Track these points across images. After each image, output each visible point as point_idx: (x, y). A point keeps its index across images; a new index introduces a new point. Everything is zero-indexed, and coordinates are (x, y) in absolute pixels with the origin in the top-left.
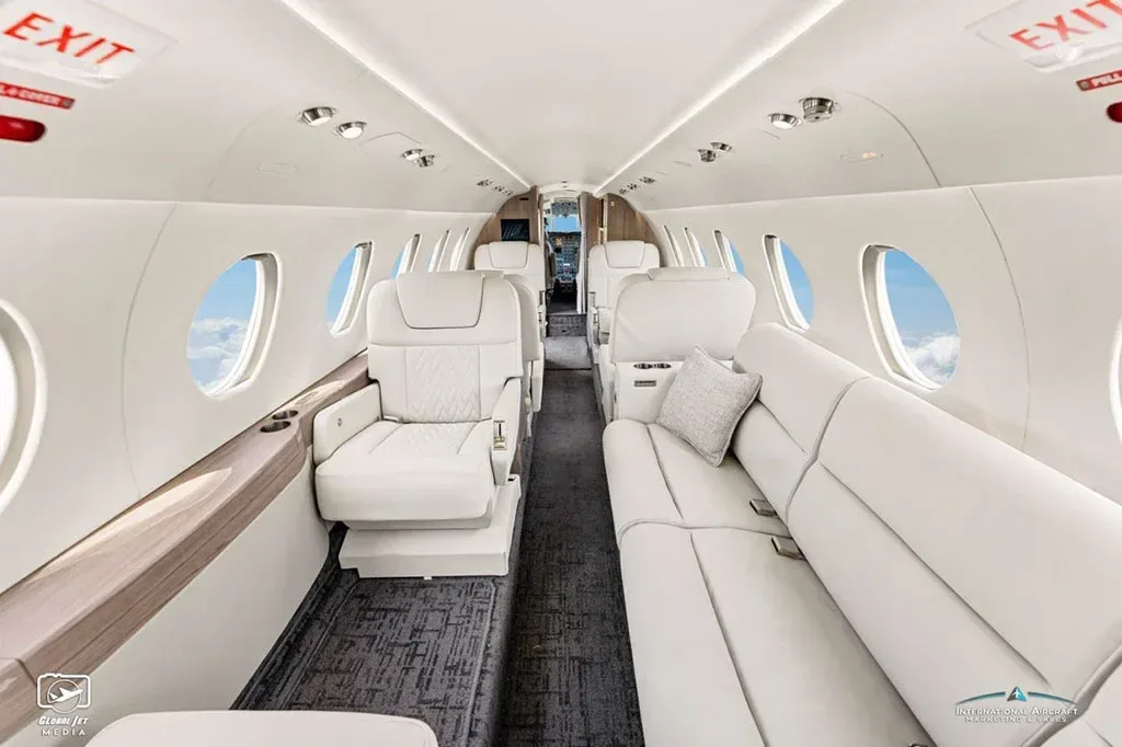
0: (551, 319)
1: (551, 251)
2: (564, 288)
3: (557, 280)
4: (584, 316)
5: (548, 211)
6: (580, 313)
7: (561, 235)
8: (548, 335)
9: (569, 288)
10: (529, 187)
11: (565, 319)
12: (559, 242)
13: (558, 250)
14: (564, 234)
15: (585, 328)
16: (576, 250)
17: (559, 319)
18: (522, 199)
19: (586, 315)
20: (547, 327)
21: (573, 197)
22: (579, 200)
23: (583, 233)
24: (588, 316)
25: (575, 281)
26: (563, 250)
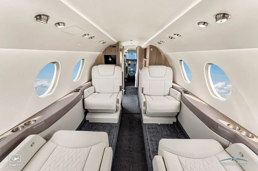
0: (126, 89)
1: (127, 65)
2: (131, 77)
3: (129, 75)
4: (137, 88)
5: (126, 53)
6: (136, 87)
7: (130, 60)
8: (125, 94)
9: (133, 77)
10: (116, 41)
11: (131, 89)
12: (130, 62)
13: (129, 65)
14: (131, 60)
15: (138, 92)
16: (135, 65)
17: (129, 89)
18: (113, 47)
19: (138, 88)
20: (125, 92)
21: (134, 48)
22: (137, 49)
23: (138, 60)
24: (139, 88)
25: (134, 75)
26: (131, 64)
